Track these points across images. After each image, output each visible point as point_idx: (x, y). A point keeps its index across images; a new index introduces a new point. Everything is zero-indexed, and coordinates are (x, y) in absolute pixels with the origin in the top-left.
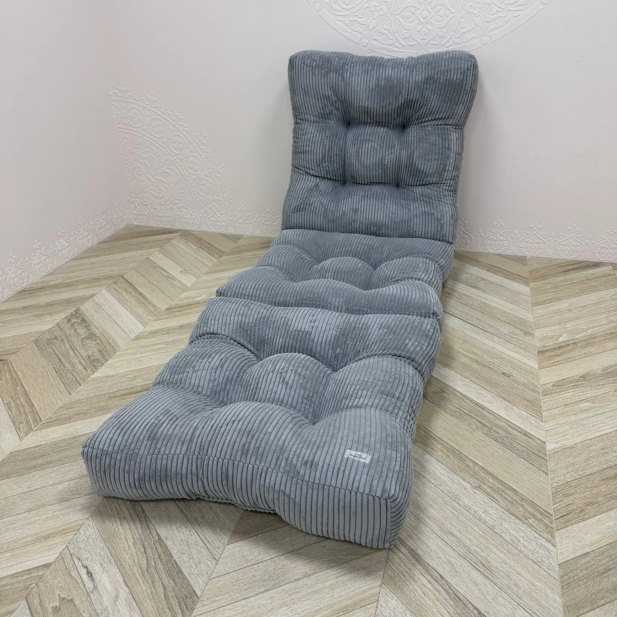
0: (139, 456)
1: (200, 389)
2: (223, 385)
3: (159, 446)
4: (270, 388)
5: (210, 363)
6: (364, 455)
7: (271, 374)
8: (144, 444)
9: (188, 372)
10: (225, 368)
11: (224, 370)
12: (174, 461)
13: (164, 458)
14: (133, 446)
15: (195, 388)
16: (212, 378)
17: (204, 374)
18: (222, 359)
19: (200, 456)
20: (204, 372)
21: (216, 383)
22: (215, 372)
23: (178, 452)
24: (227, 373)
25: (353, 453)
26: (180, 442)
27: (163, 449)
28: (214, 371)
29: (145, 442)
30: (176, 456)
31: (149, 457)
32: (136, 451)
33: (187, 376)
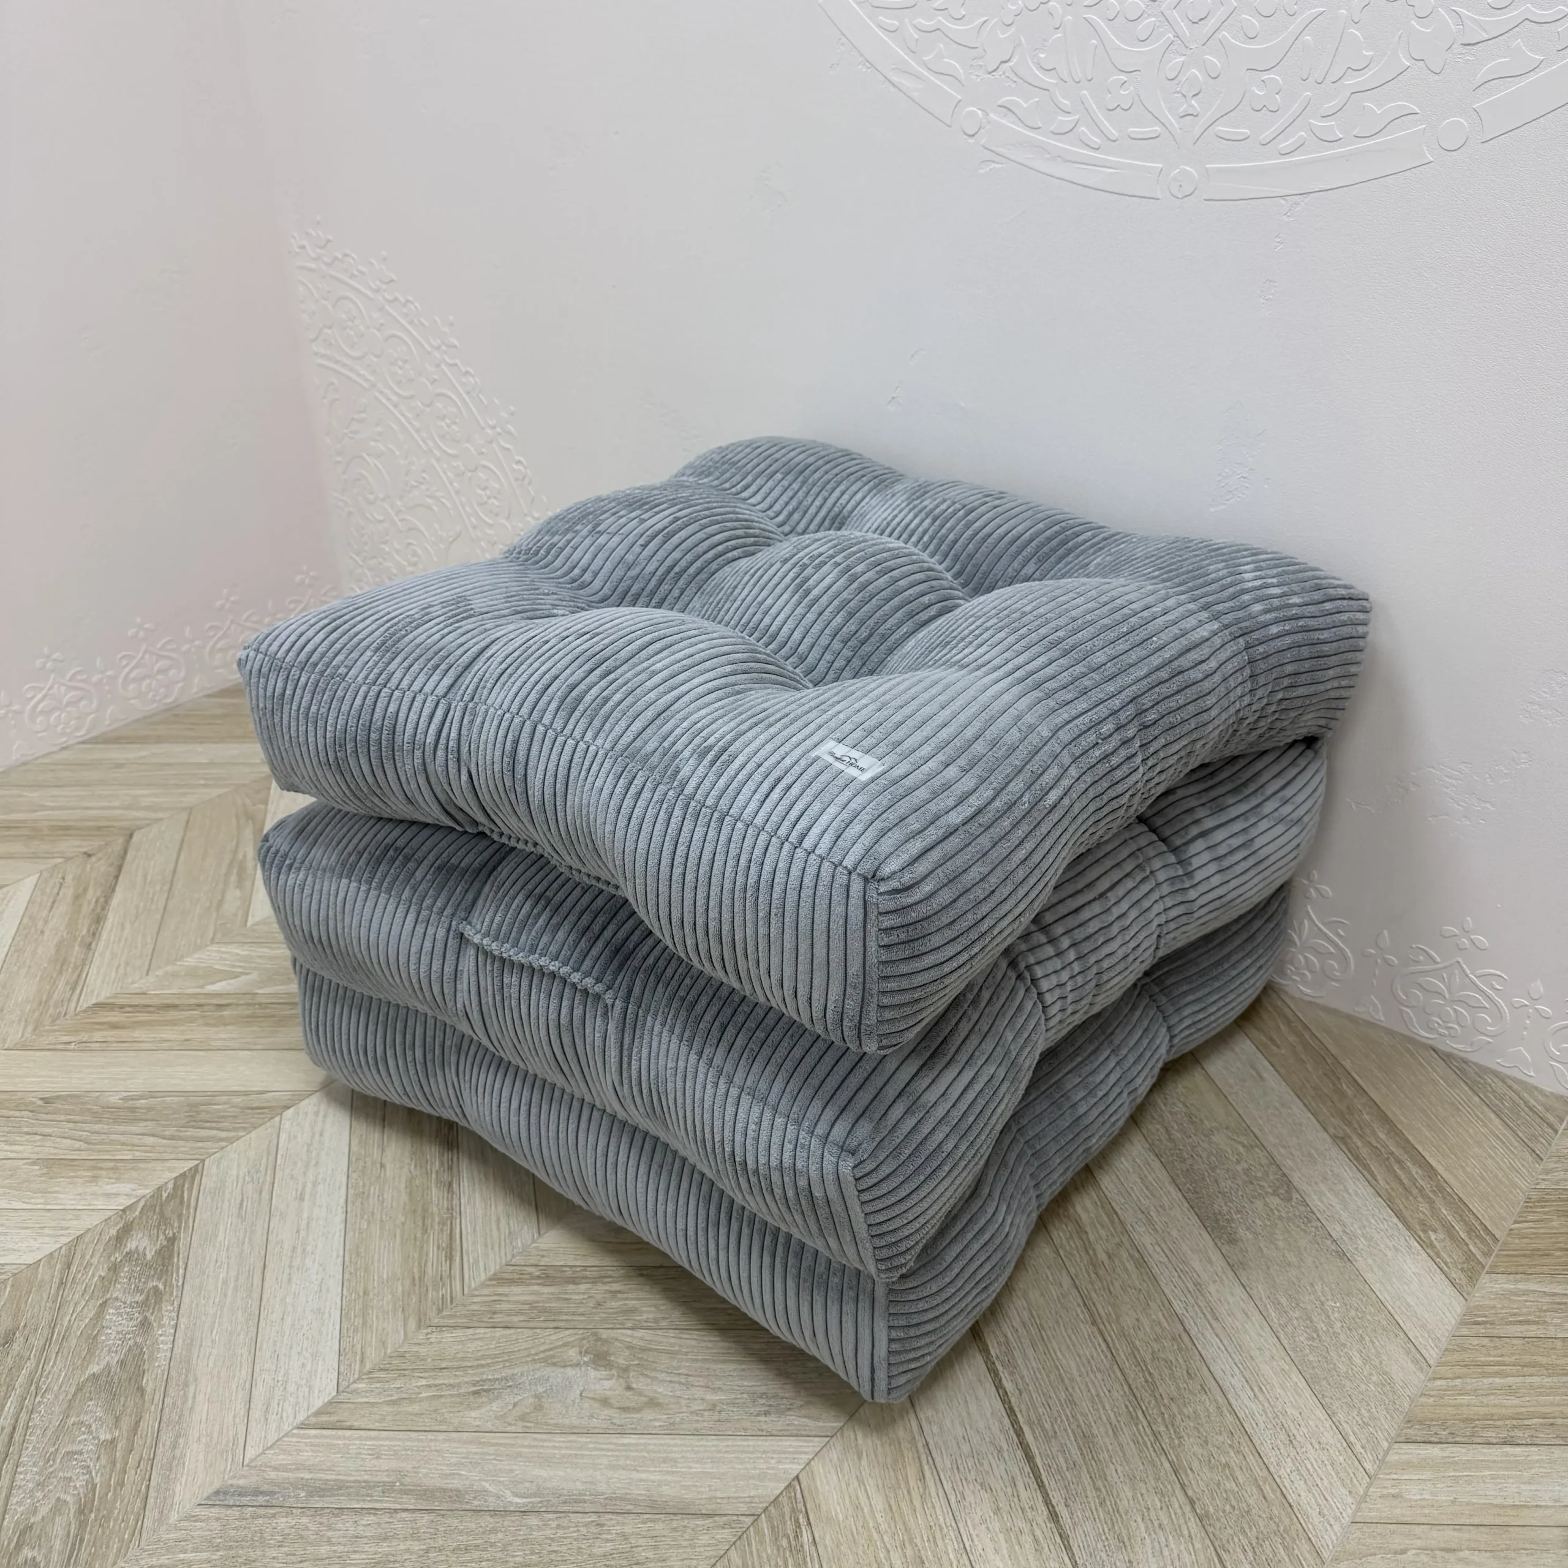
0: (343, 684)
1: (587, 577)
2: (653, 582)
3: (392, 667)
4: (759, 599)
5: (643, 521)
6: (865, 761)
7: (778, 565)
8: (365, 658)
9: (577, 532)
10: (675, 540)
11: (669, 545)
12: (414, 709)
13: (394, 697)
14: (340, 658)
15: (577, 571)
16: (630, 557)
17: (611, 544)
18: (677, 519)
19: (471, 705)
20: (616, 539)
21: (633, 573)
22: (645, 546)
23: (428, 688)
24: (676, 555)
25: (841, 750)
26: (443, 667)
27: (398, 675)
28: (641, 541)
29: (369, 653)
30: (420, 698)
31: (364, 688)
32: (343, 670)
33: (569, 542)
